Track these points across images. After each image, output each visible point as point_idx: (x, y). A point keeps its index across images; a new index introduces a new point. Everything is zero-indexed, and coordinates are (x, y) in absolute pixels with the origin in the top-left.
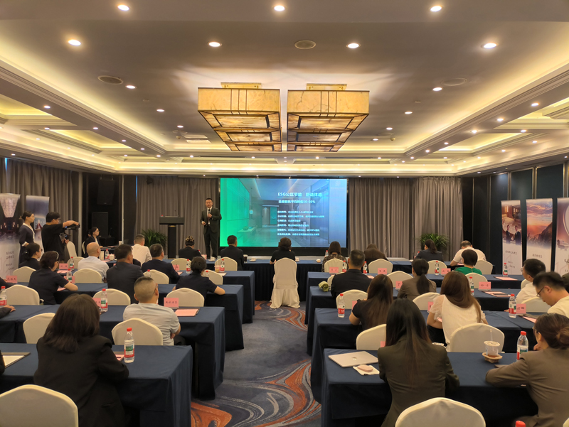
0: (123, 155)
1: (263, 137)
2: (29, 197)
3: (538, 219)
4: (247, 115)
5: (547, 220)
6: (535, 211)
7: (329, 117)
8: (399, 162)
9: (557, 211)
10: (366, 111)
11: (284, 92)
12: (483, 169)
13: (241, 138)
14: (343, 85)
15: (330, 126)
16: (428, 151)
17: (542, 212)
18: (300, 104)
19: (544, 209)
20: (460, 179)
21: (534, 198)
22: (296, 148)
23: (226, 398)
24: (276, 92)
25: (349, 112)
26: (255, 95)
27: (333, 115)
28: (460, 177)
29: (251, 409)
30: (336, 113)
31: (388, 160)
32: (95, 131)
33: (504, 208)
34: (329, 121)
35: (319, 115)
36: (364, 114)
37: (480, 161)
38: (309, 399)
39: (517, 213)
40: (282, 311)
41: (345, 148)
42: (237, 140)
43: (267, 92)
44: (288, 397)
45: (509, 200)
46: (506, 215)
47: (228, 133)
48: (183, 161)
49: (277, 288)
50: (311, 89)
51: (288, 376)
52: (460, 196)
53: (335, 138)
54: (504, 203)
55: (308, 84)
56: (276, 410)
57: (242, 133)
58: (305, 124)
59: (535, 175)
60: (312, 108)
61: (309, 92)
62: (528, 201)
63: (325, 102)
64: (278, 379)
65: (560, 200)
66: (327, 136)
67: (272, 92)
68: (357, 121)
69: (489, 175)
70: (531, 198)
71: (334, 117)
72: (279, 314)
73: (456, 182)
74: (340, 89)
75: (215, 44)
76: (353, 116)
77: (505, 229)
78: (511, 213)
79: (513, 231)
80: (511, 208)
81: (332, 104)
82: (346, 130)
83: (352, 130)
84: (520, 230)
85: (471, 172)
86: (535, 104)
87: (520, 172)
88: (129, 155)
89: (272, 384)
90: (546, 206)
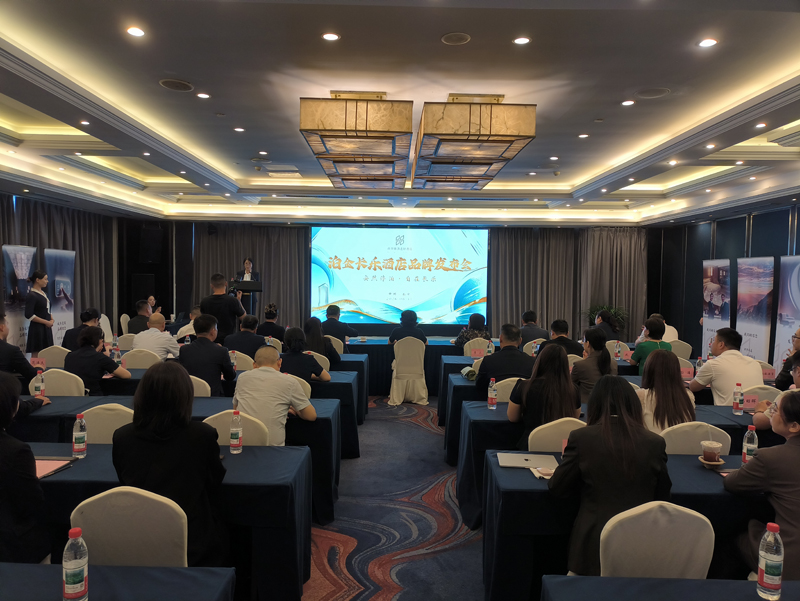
0: (177, 194)
1: (382, 168)
2: (48, 252)
3: (753, 286)
4: (367, 137)
5: (764, 287)
6: (751, 274)
7: (478, 140)
8: (562, 206)
9: (779, 275)
10: (531, 132)
11: (418, 105)
12: (678, 217)
13: (353, 169)
14: (499, 96)
15: (479, 154)
16: (604, 191)
17: (758, 276)
18: (440, 122)
19: (761, 271)
20: (644, 230)
21: (747, 256)
22: (424, 185)
23: (346, 518)
24: (408, 105)
25: (508, 134)
26: (379, 110)
27: (486, 138)
28: (644, 227)
29: (382, 533)
30: (490, 135)
31: (547, 202)
32: (145, 158)
33: (706, 270)
34: (479, 147)
35: (466, 138)
36: (529, 137)
37: (674, 204)
38: (456, 520)
39: (725, 277)
40: (405, 409)
41: (492, 186)
42: (345, 172)
43: (396, 105)
44: (429, 517)
45: (713, 259)
46: (708, 279)
47: (335, 162)
48: (261, 203)
49: (397, 378)
50: (455, 101)
51: (425, 492)
52: (644, 254)
53: (481, 170)
54: (707, 264)
55: (451, 95)
56: (415, 533)
57: (355, 162)
58: (446, 150)
59: (749, 224)
60: (457, 127)
61: (453, 106)
62: (740, 261)
63: (475, 119)
64: (413, 496)
65: (784, 259)
66: (471, 167)
67: (402, 105)
68: (518, 146)
69: (685, 225)
70: (743, 257)
71: (487, 141)
72: (401, 412)
73: (639, 233)
74: (495, 101)
75: (331, 37)
76: (513, 139)
77: (707, 299)
78: (717, 277)
79: (717, 301)
80: (717, 270)
81: (486, 122)
82: (500, 159)
83: (507, 160)
84: (728, 300)
85: (661, 220)
86: (761, 126)
87: (728, 221)
88: (185, 194)
89: (404, 502)
90: (765, 267)
